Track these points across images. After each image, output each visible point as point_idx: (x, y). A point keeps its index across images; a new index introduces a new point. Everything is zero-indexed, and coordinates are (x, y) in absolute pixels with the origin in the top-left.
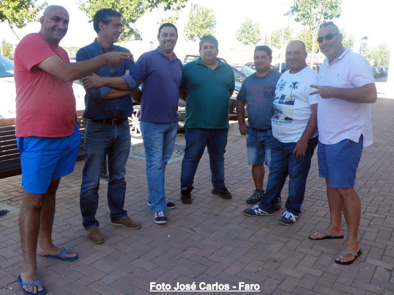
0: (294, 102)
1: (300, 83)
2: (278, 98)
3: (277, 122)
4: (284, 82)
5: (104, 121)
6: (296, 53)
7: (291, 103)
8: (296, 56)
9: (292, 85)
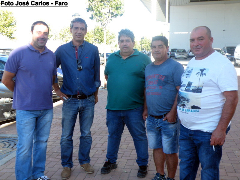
0: (201, 89)
1: (209, 69)
2: (184, 86)
3: (183, 110)
4: (190, 69)
5: (72, 96)
6: (200, 39)
7: (198, 90)
8: (200, 42)
9: (200, 72)
